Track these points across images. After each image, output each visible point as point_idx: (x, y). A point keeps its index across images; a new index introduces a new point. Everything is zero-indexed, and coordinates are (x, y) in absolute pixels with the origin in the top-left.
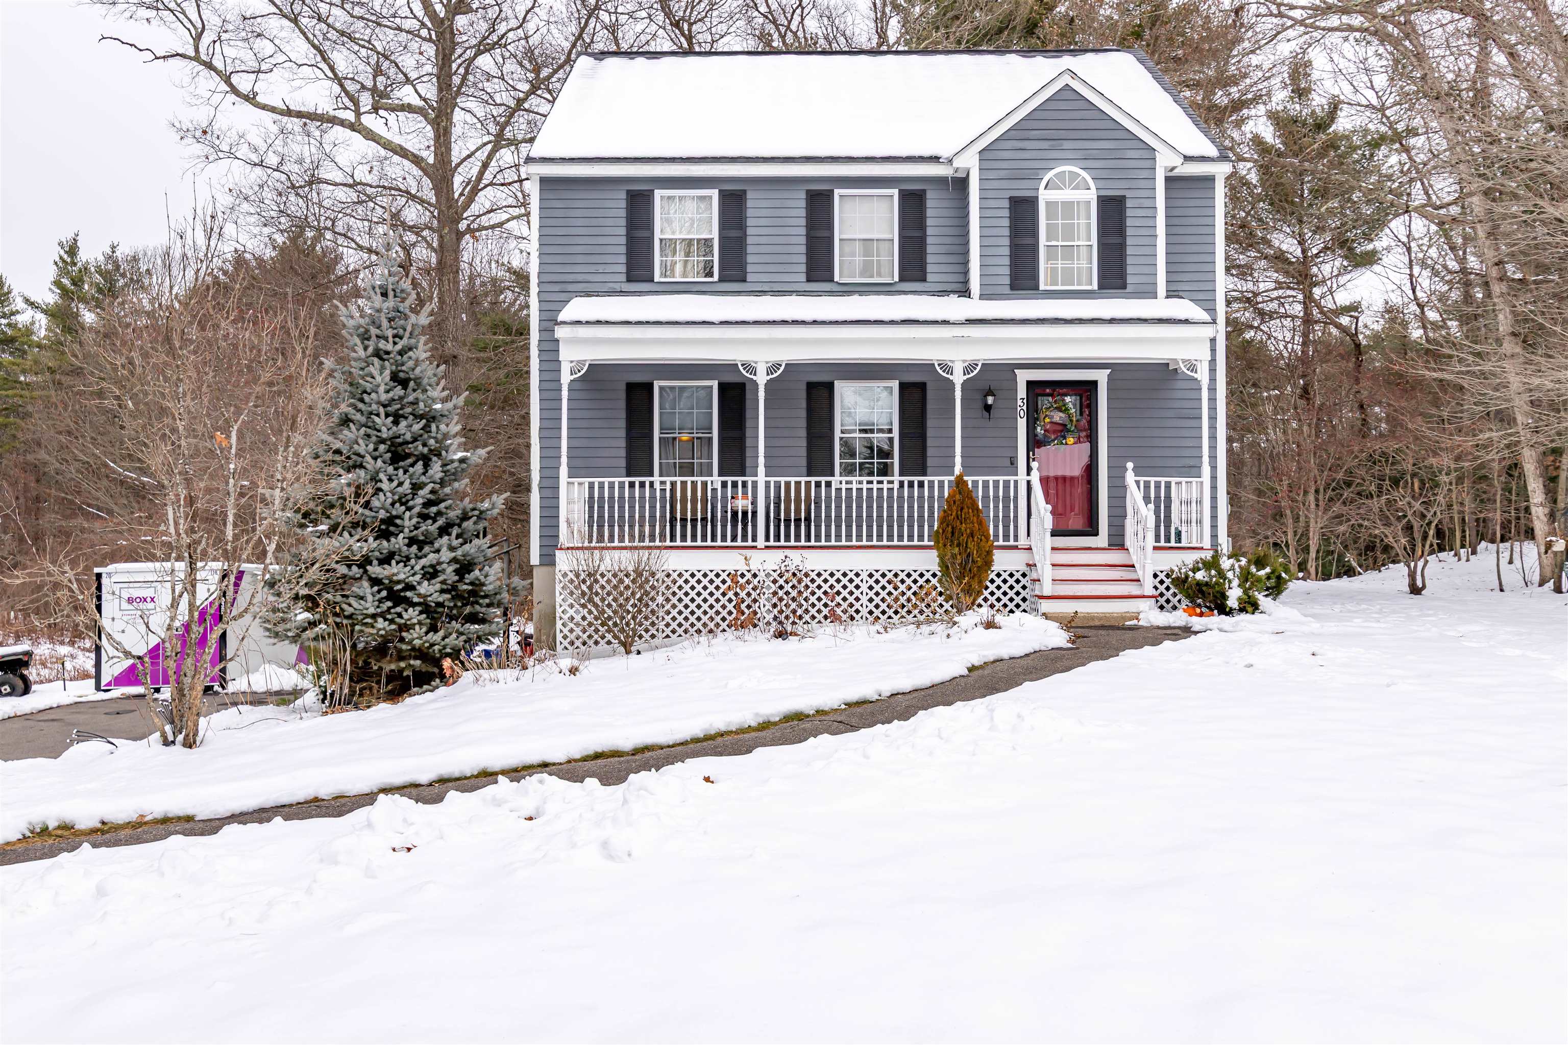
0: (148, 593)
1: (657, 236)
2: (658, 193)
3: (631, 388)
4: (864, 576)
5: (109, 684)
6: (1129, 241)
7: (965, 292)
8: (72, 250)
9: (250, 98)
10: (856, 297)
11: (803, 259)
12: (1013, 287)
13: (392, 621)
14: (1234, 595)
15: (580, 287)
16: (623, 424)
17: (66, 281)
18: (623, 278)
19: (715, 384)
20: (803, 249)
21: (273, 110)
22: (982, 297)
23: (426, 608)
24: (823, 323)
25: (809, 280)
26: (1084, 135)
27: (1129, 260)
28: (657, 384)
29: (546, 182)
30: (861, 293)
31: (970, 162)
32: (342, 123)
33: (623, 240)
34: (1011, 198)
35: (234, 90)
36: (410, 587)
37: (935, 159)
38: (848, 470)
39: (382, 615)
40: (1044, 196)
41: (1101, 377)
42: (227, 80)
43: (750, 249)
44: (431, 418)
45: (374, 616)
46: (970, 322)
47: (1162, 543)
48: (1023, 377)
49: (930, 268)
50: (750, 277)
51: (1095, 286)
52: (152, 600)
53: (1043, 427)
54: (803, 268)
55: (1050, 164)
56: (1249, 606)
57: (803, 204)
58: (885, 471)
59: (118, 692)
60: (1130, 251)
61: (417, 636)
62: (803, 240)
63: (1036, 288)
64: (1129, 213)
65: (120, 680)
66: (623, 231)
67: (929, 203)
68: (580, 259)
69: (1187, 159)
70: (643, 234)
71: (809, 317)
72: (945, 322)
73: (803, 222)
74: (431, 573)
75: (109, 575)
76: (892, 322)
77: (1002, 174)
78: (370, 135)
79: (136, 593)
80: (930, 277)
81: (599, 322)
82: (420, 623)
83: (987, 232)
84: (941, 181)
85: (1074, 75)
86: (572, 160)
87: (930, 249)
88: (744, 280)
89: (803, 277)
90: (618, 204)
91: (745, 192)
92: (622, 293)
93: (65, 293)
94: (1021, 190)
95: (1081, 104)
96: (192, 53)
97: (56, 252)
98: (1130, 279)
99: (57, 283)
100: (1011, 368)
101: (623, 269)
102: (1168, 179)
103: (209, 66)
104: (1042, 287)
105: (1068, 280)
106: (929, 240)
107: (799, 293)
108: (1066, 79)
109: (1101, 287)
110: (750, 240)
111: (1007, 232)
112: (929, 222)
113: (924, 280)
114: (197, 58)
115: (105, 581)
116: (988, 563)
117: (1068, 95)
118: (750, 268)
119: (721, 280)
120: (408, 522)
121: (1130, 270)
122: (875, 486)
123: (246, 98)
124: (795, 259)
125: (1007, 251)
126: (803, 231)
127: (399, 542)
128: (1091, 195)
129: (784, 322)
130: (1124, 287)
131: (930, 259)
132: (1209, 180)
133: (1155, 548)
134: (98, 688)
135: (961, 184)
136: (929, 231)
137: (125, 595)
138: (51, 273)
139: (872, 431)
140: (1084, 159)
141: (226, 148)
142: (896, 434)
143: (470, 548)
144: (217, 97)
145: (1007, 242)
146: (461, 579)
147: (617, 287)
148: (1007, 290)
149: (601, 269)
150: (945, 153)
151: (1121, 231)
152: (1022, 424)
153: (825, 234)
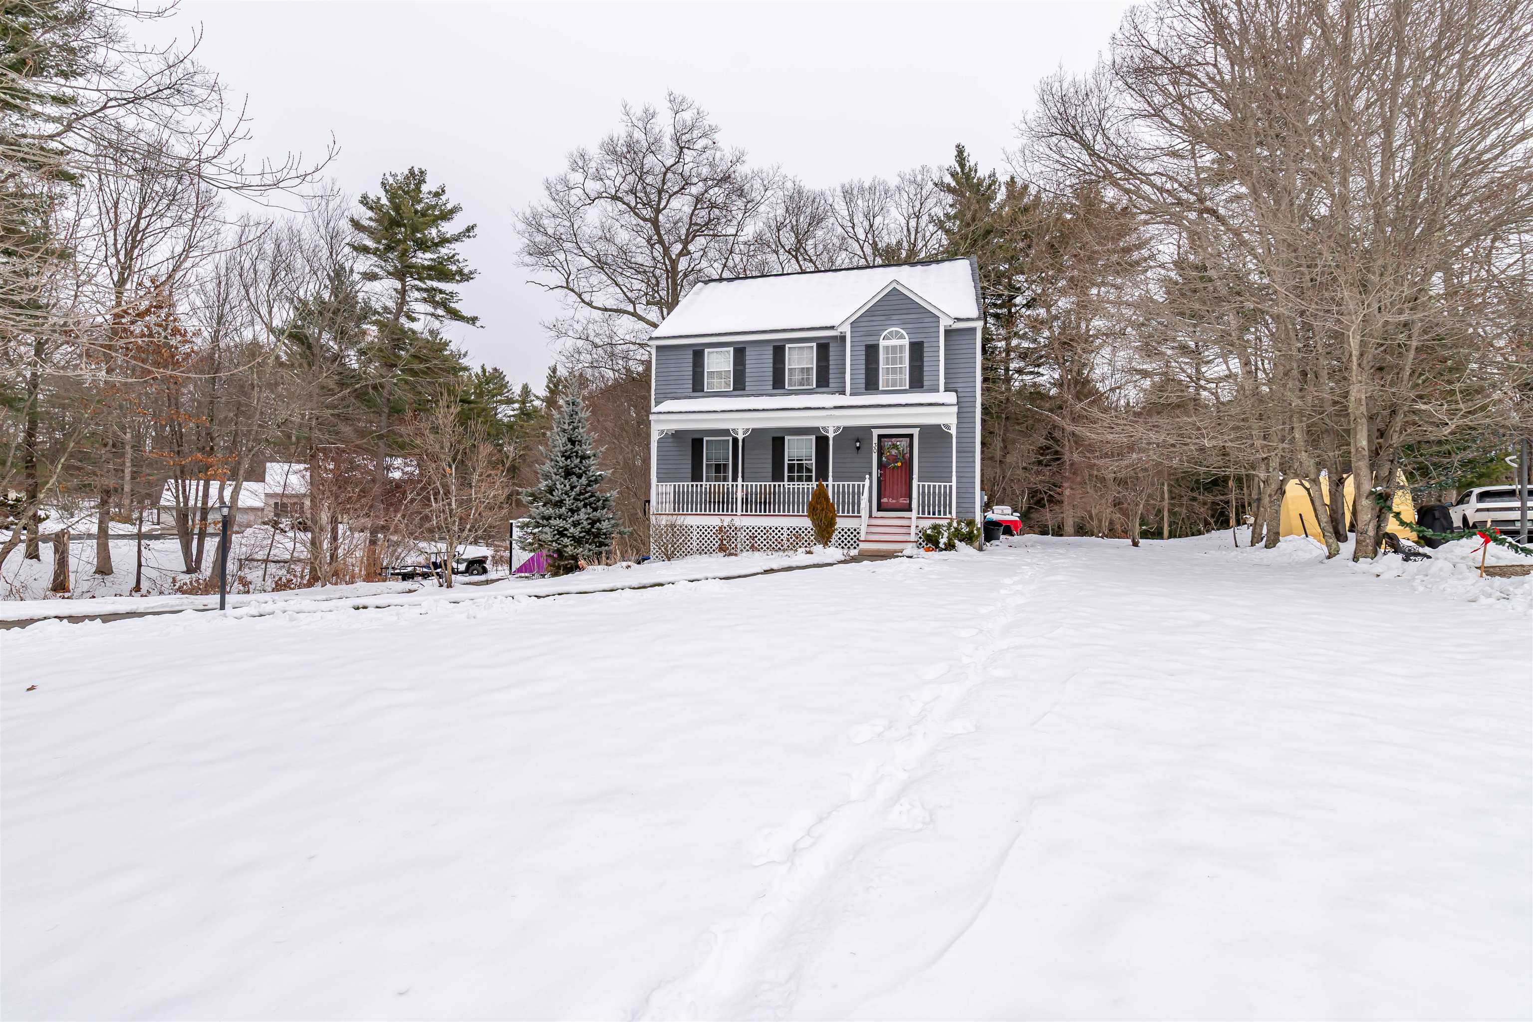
1: (706, 370)
2: (706, 351)
3: (694, 441)
4: (785, 529)
6: (925, 364)
7: (843, 393)
8: (554, 370)
9: (590, 304)
10: (793, 396)
11: (771, 378)
12: (867, 388)
13: (559, 544)
14: (943, 541)
15: (669, 395)
16: (690, 457)
17: (551, 385)
18: (691, 390)
19: (730, 438)
20: (771, 374)
21: (599, 309)
22: (851, 395)
23: (573, 538)
24: (767, 410)
25: (774, 388)
26: (906, 311)
27: (925, 373)
28: (705, 439)
29: (658, 348)
30: (796, 394)
31: (847, 329)
32: (628, 313)
33: (691, 373)
34: (866, 346)
35: (583, 301)
36: (566, 529)
37: (832, 328)
38: (791, 479)
39: (556, 541)
40: (883, 343)
41: (915, 432)
42: (580, 296)
43: (747, 375)
44: (584, 457)
45: (552, 541)
46: (836, 408)
47: (921, 515)
48: (876, 433)
49: (831, 381)
50: (747, 388)
51: (907, 387)
53: (886, 457)
54: (771, 383)
55: (885, 327)
56: (950, 546)
57: (771, 352)
58: (809, 479)
60: (925, 369)
61: (569, 550)
62: (771, 369)
63: (878, 389)
64: (925, 350)
66: (691, 369)
67: (831, 349)
68: (673, 382)
69: (959, 320)
70: (700, 370)
71: (761, 407)
72: (824, 408)
73: (771, 361)
74: (575, 524)
76: (799, 409)
77: (862, 333)
78: (641, 318)
80: (831, 385)
81: (669, 412)
82: (571, 545)
83: (854, 362)
84: (834, 338)
85: (898, 283)
86: (669, 338)
87: (831, 371)
88: (744, 389)
89: (771, 387)
90: (689, 356)
91: (745, 348)
92: (685, 398)
93: (551, 391)
94: (871, 341)
95: (901, 297)
96: (565, 285)
97: (548, 372)
98: (925, 383)
99: (548, 387)
100: (868, 429)
101: (691, 386)
102: (946, 331)
103: (573, 290)
104: (881, 388)
105: (894, 385)
106: (831, 367)
107: (767, 395)
108: (894, 285)
109: (911, 387)
110: (747, 371)
111: (864, 362)
112: (831, 358)
113: (828, 386)
114: (567, 288)
116: (835, 523)
117: (894, 292)
118: (747, 384)
119: (734, 390)
120: (568, 502)
121: (925, 378)
122: (796, 486)
123: (588, 304)
124: (767, 378)
125: (863, 371)
126: (771, 365)
127: (563, 510)
128: (906, 342)
129: (750, 410)
130: (922, 387)
131: (831, 376)
132: (974, 330)
133: (918, 518)
135: (843, 338)
136: (831, 363)
138: (545, 381)
139: (801, 460)
140: (903, 324)
141: (564, 331)
142: (814, 461)
143: (598, 514)
144: (577, 304)
145: (864, 367)
146: (593, 527)
147: (683, 395)
148: (863, 391)
149: (682, 386)
150: (836, 323)
151: (921, 358)
152: (875, 456)
153: (781, 366)
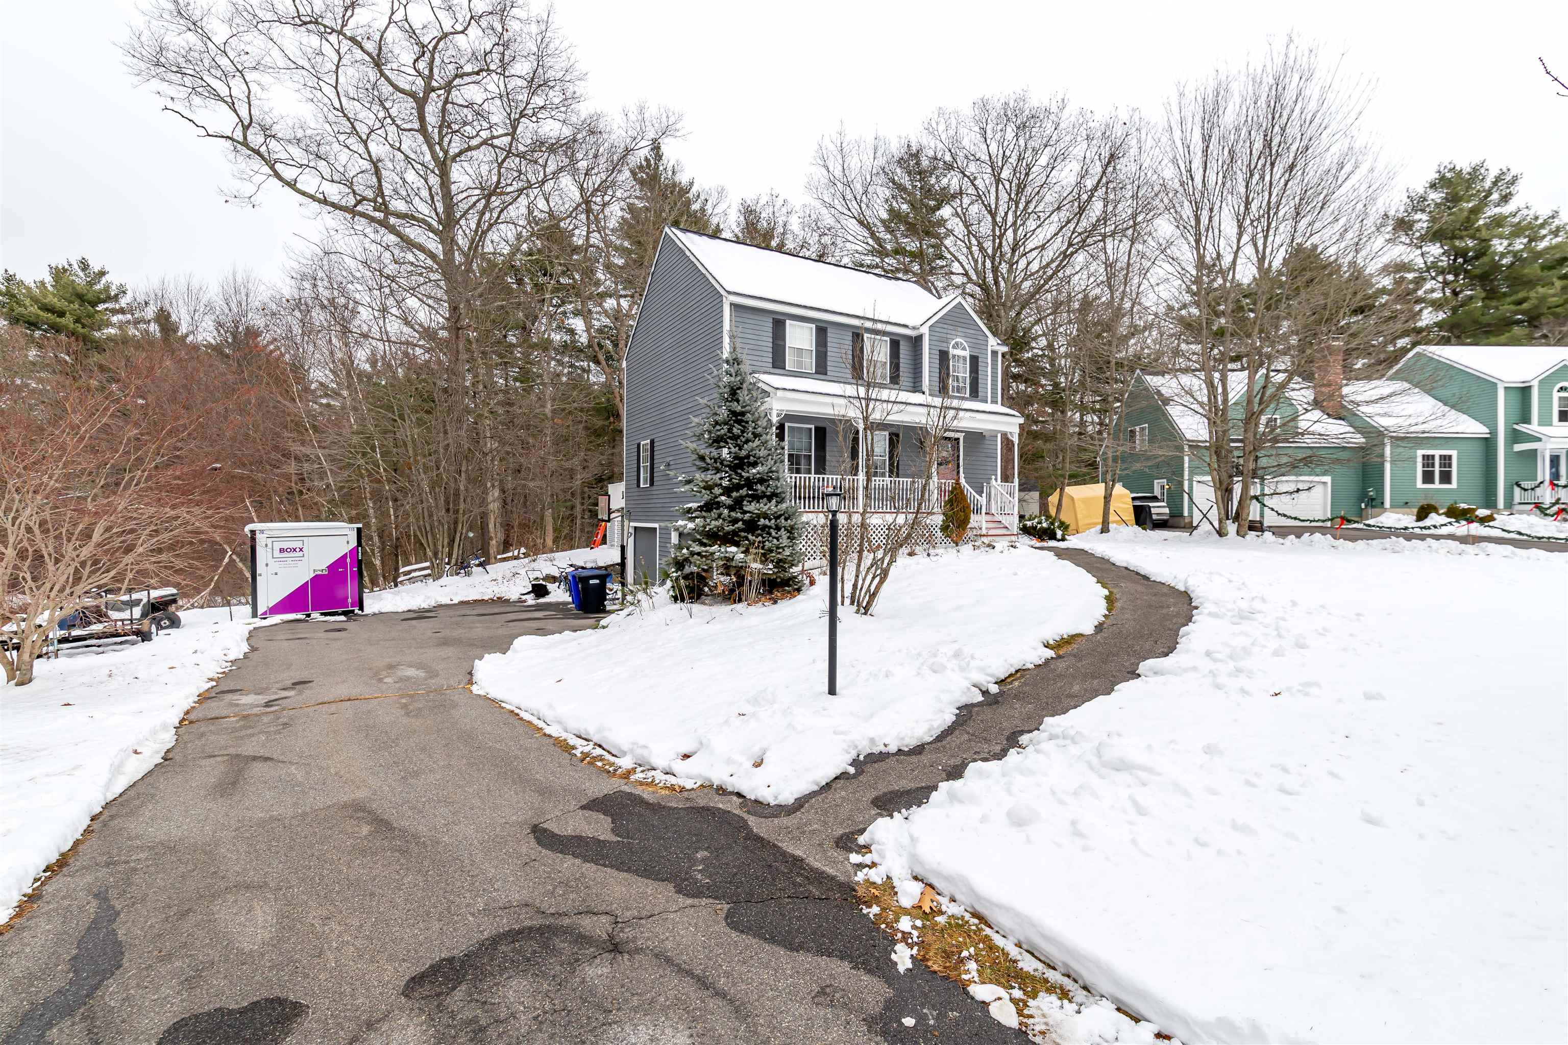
0: (297, 545)
1: (787, 344)
2: (790, 323)
5: (265, 613)
6: (979, 376)
7: (923, 391)
9: (292, 185)
10: (871, 388)
11: (851, 366)
12: (940, 391)
18: (769, 365)
19: (813, 427)
20: (851, 362)
21: (311, 196)
22: (927, 394)
25: (852, 377)
26: (965, 325)
27: (979, 385)
28: (787, 425)
30: (874, 386)
31: (925, 330)
33: (771, 345)
34: (940, 350)
35: (278, 176)
37: (907, 327)
40: (952, 351)
41: (963, 435)
42: (272, 168)
43: (828, 359)
49: (903, 379)
50: (828, 372)
51: (967, 394)
52: (301, 550)
54: (851, 371)
55: (952, 338)
57: (850, 339)
59: (277, 619)
60: (979, 381)
62: (851, 357)
63: (947, 393)
64: (980, 364)
65: (275, 610)
66: (771, 340)
67: (903, 347)
68: (750, 352)
70: (781, 343)
73: (850, 348)
75: (262, 532)
77: (937, 338)
79: (285, 545)
80: (903, 383)
83: (930, 365)
85: (963, 298)
87: (901, 369)
88: (826, 374)
89: (850, 375)
90: (769, 325)
91: (828, 328)
92: (770, 373)
94: (944, 347)
95: (964, 312)
96: (240, 139)
98: (980, 393)
101: (770, 361)
102: (992, 352)
103: (256, 152)
104: (950, 393)
105: (959, 391)
106: (901, 365)
107: (849, 382)
108: (960, 299)
109: (970, 395)
110: (828, 353)
111: (938, 366)
112: (901, 356)
113: (898, 384)
114: (245, 144)
115: (258, 536)
117: (959, 306)
118: (828, 368)
119: (816, 372)
121: (979, 388)
123: (288, 184)
124: (847, 365)
125: (938, 375)
126: (851, 352)
128: (967, 354)
130: (978, 395)
131: (903, 374)
134: (255, 614)
136: (901, 361)
137: (277, 546)
140: (963, 338)
142: (887, 457)
144: (259, 178)
145: (938, 371)
147: (768, 370)
148: (936, 392)
149: (760, 359)
150: (911, 324)
151: (977, 371)
152: (934, 456)
153: (860, 355)
